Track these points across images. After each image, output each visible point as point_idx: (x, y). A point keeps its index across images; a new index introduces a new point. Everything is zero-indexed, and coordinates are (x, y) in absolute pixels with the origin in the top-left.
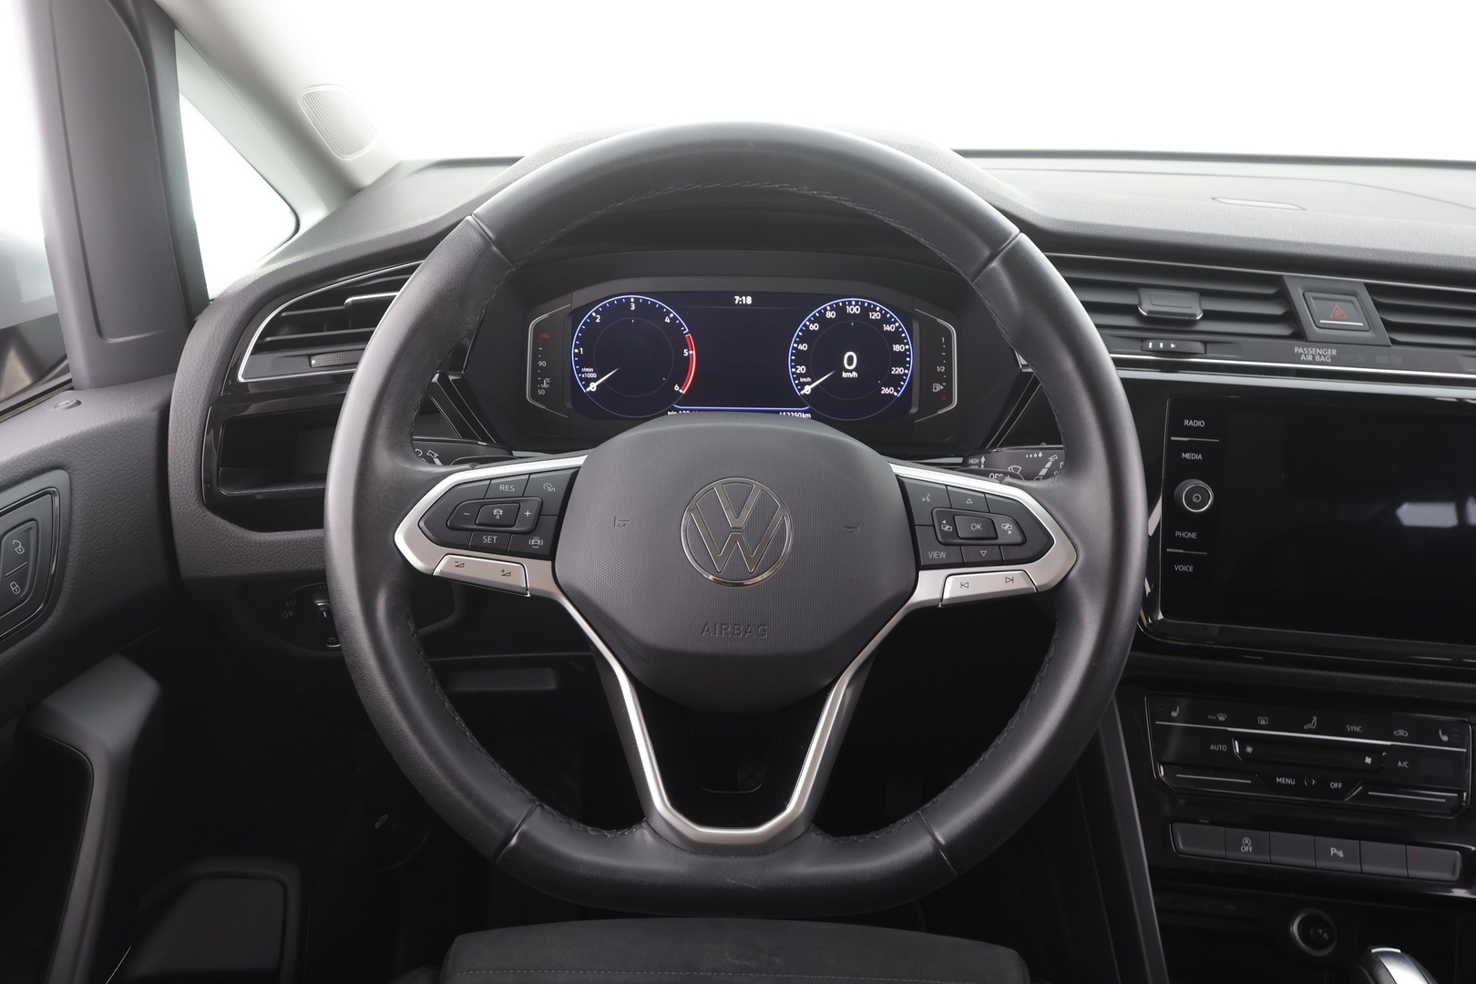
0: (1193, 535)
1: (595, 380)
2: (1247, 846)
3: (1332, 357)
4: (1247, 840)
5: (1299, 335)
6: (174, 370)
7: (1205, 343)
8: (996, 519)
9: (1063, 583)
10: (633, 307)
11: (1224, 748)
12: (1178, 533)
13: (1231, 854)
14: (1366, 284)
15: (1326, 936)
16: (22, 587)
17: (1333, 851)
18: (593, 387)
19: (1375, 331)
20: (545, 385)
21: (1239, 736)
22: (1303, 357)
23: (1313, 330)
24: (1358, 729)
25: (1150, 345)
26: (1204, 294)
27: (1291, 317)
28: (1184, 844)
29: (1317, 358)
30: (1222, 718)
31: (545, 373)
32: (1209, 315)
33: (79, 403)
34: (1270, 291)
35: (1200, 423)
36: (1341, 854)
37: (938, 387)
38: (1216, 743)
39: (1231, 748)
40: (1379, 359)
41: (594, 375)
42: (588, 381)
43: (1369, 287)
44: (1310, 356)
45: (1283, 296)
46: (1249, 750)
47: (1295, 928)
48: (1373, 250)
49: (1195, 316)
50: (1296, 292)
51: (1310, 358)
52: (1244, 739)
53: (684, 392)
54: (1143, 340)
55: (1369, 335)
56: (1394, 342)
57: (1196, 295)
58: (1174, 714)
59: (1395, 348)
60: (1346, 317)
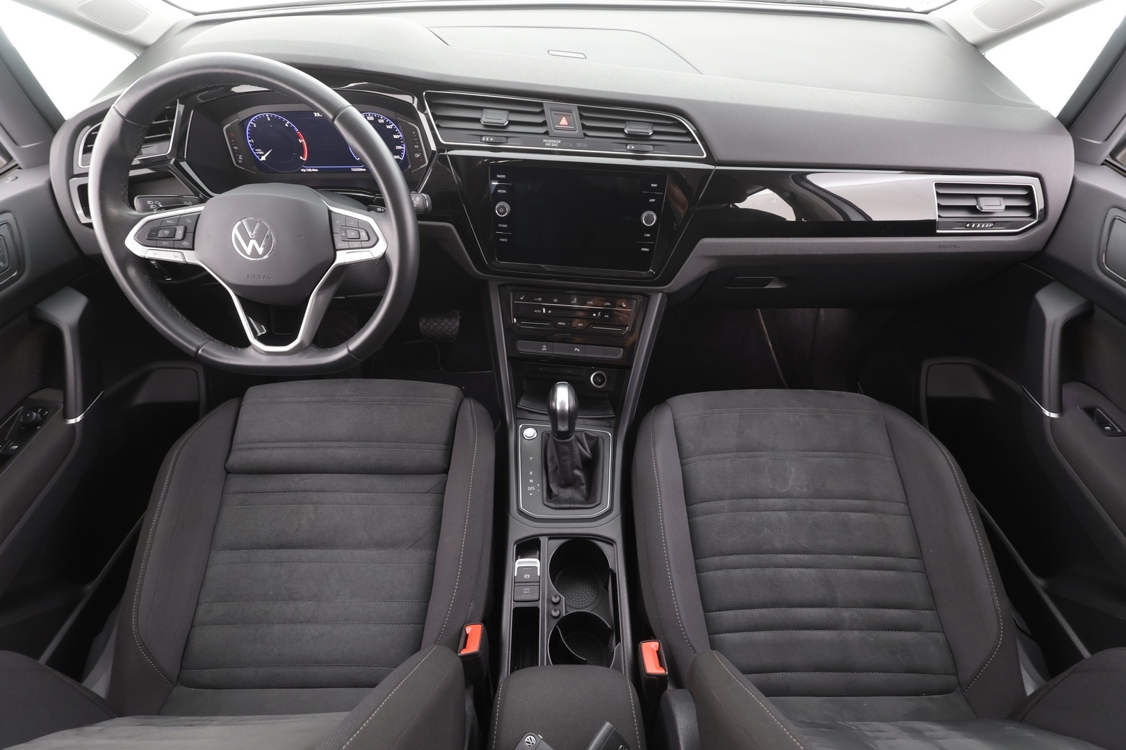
0: (506, 226)
1: (263, 155)
2: (544, 348)
3: (559, 144)
4: (544, 346)
5: (546, 133)
6: (49, 163)
7: (508, 138)
8: (360, 230)
9: (385, 254)
10: (269, 119)
11: (539, 311)
12: (500, 225)
13: (538, 352)
16: (4, 263)
17: (576, 349)
18: (263, 158)
19: (578, 130)
20: (241, 158)
21: (545, 307)
22: (546, 144)
23: (553, 131)
25: (484, 139)
26: (510, 112)
27: (544, 124)
28: (521, 348)
29: (552, 145)
30: (540, 300)
31: (239, 152)
33: (17, 178)
34: (538, 110)
35: (503, 176)
36: (578, 350)
37: (418, 155)
38: (537, 310)
39: (542, 311)
40: (579, 145)
41: (262, 153)
42: (261, 156)
43: (579, 107)
44: (551, 144)
45: (542, 113)
46: (550, 312)
47: (592, 379)
49: (505, 123)
50: (548, 110)
51: (549, 144)
52: (547, 308)
53: (305, 159)
54: (481, 136)
55: (574, 132)
56: (585, 135)
57: (505, 113)
58: (522, 298)
59: (587, 139)
60: (567, 124)
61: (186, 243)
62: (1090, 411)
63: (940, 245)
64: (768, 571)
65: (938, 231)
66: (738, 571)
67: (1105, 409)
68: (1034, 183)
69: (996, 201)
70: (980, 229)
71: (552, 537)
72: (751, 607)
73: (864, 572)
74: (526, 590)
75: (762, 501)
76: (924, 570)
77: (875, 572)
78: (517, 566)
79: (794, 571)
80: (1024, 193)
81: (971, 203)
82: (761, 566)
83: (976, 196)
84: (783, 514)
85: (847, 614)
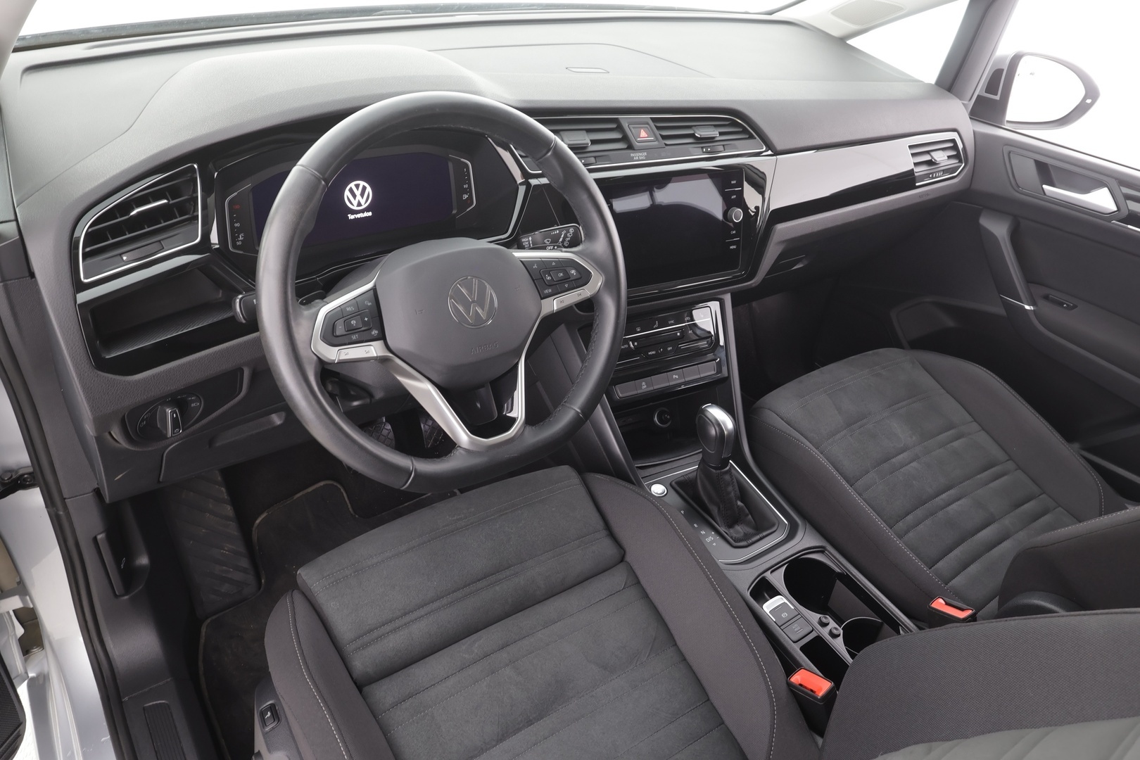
2: (644, 386)
3: (646, 156)
4: (644, 383)
5: (630, 147)
7: (595, 157)
8: (568, 269)
9: (599, 291)
11: (626, 346)
13: (639, 392)
14: (651, 118)
15: (668, 417)
17: (674, 377)
19: (658, 141)
20: (241, 238)
21: (631, 339)
22: (635, 158)
23: (636, 145)
24: (672, 322)
26: (588, 131)
27: (625, 138)
28: (621, 393)
29: (641, 158)
31: (239, 230)
32: (594, 142)
34: (614, 126)
36: (677, 377)
37: (465, 197)
38: (624, 345)
39: (629, 345)
40: (662, 154)
45: (619, 128)
46: (637, 344)
47: (656, 419)
48: (652, 101)
49: (588, 144)
50: (625, 125)
51: (637, 158)
52: (633, 340)
55: (656, 143)
56: (666, 145)
57: (585, 132)
59: (667, 148)
60: (646, 136)
61: (375, 332)
62: (1046, 298)
63: (920, 195)
64: (940, 514)
65: (917, 184)
66: (921, 526)
67: (1054, 294)
68: (954, 135)
69: (940, 153)
70: (936, 177)
71: (773, 569)
72: (950, 550)
73: (992, 485)
74: (796, 627)
75: (894, 460)
76: (1019, 467)
77: (997, 482)
78: (768, 611)
79: (954, 506)
80: (950, 145)
81: (927, 158)
82: (932, 514)
83: (928, 152)
84: (914, 464)
85: (1007, 521)
